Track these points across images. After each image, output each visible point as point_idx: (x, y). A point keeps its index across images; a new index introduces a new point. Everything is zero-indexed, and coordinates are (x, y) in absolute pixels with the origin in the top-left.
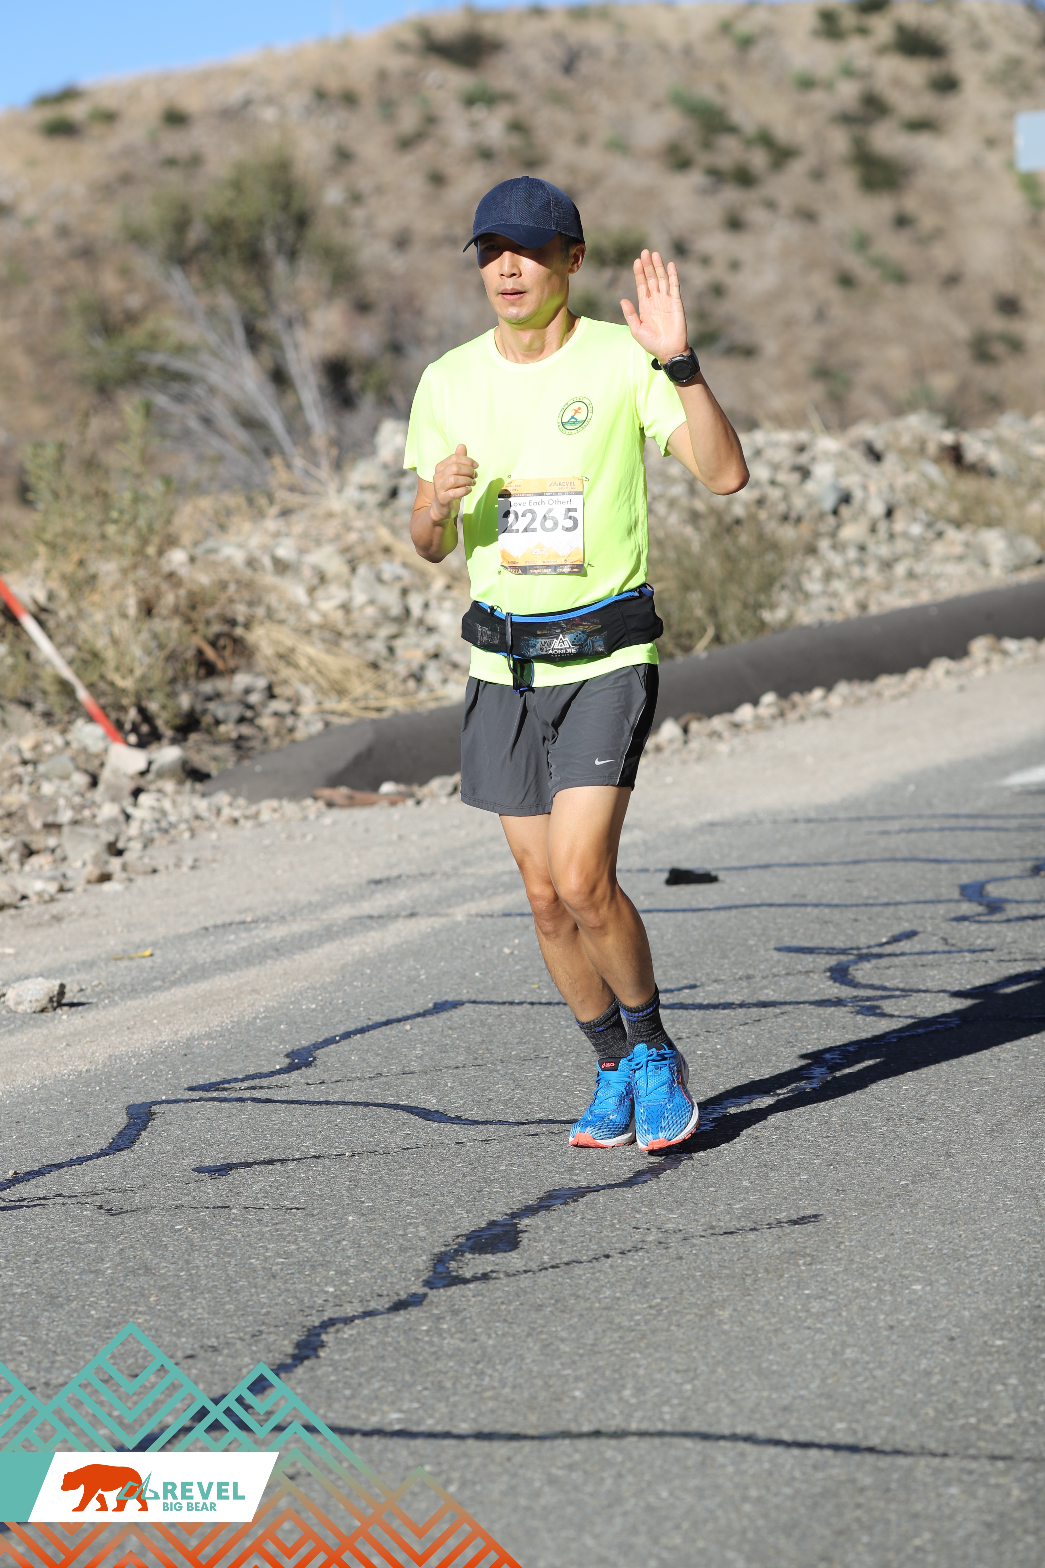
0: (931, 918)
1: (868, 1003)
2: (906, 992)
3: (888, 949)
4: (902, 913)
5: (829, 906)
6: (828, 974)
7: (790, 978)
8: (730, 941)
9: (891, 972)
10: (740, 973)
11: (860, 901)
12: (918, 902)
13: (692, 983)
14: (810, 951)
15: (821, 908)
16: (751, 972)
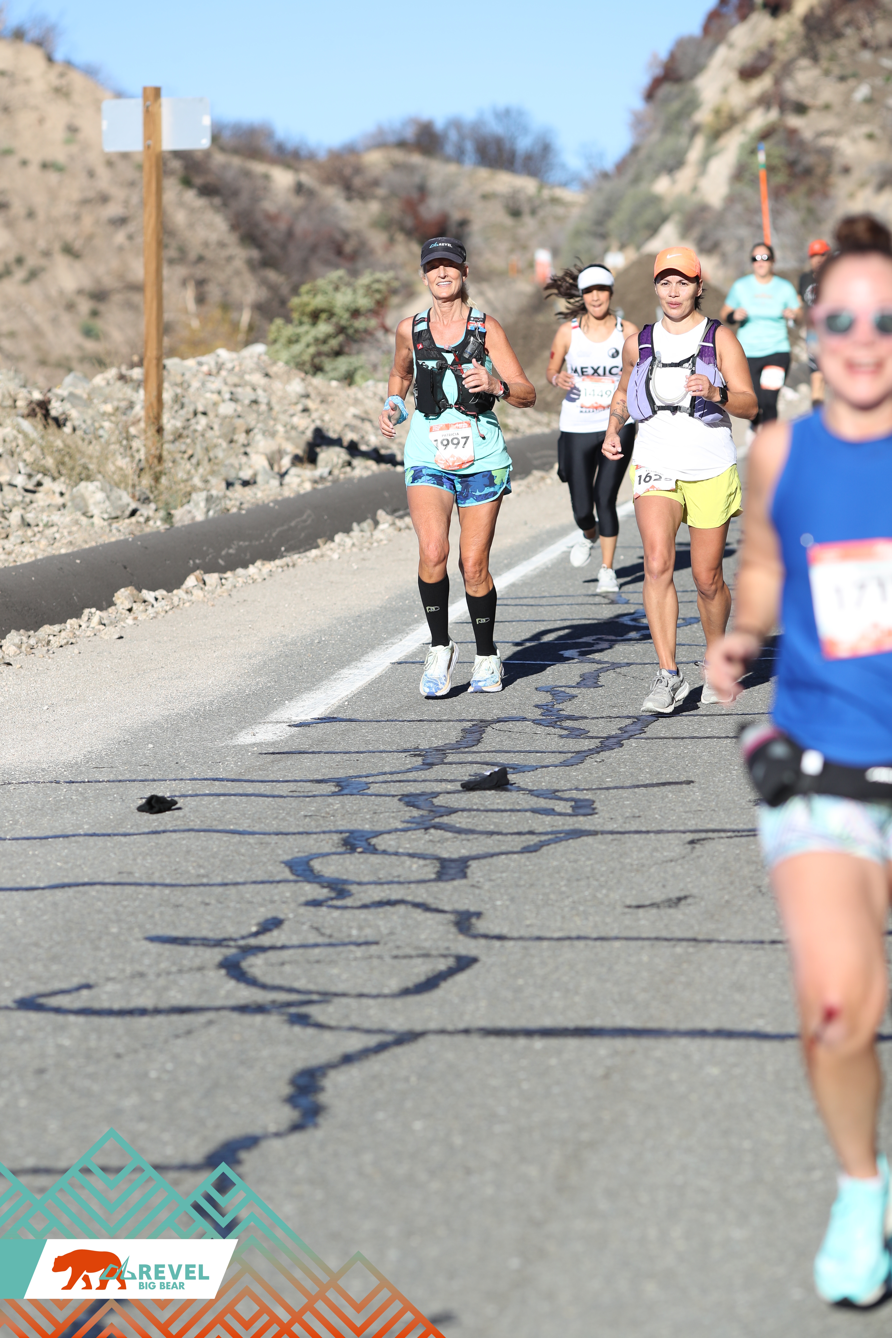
0: (284, 902)
1: (293, 1010)
2: (326, 997)
3: (265, 940)
4: (248, 896)
5: (167, 885)
6: (223, 972)
7: (186, 976)
8: (90, 928)
9: (287, 968)
10: (129, 970)
11: (194, 882)
12: (255, 882)
13: (83, 981)
14: (185, 941)
15: (158, 888)
16: (138, 968)
